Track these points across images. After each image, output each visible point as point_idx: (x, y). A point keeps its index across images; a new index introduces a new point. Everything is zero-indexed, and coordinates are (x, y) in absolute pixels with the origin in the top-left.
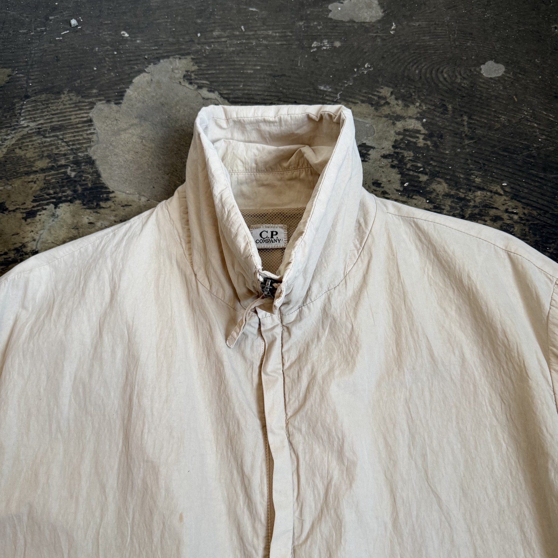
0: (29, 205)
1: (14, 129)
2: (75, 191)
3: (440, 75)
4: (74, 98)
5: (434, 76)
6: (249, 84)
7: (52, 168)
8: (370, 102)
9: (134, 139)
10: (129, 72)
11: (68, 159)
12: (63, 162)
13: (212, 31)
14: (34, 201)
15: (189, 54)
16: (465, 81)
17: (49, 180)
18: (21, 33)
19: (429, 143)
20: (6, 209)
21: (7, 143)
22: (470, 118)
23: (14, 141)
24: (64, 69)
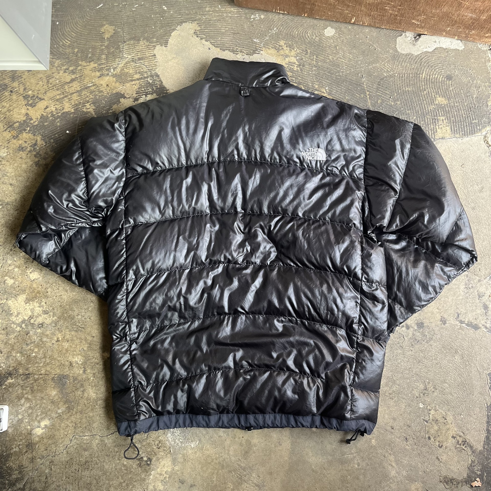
0: (135, 95)
1: (121, 59)
2: (153, 89)
3: (306, 35)
4: (146, 43)
5: (304, 35)
6: (223, 37)
7: (141, 78)
8: (275, 48)
9: (175, 65)
10: (169, 29)
11: (148, 74)
12: (146, 76)
13: (205, 7)
14: (136, 94)
15: (195, 20)
16: (317, 38)
17: (141, 84)
18: (115, 6)
19: (298, 69)
20: (126, 97)
21: (120, 66)
22: (317, 57)
23: (122, 65)
24: (139, 27)
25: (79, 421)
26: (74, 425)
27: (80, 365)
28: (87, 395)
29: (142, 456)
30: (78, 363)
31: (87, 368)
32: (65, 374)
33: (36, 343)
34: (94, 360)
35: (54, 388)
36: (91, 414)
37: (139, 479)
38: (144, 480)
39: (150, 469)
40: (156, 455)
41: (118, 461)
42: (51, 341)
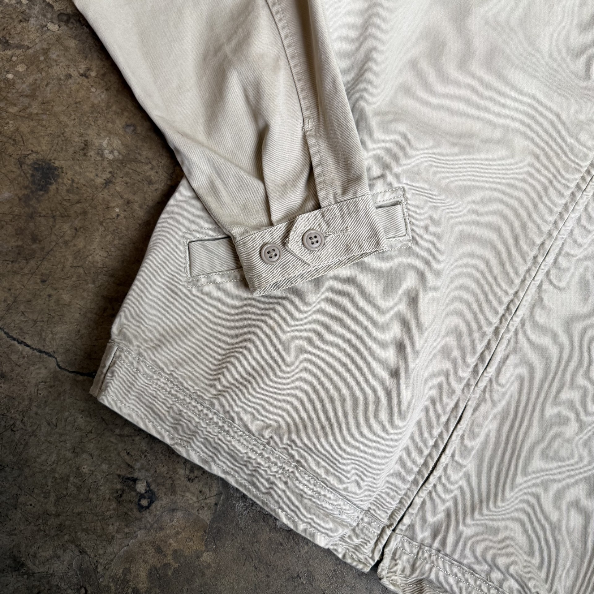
25: (28, 297)
26: (10, 300)
27: (105, 163)
28: (81, 245)
29: (136, 475)
30: (102, 155)
31: (119, 180)
32: (57, 164)
33: (31, 51)
34: (147, 168)
35: (11, 182)
36: (66, 297)
37: (99, 530)
38: (110, 540)
39: (140, 520)
40: (174, 492)
41: (69, 455)
42: (68, 66)
